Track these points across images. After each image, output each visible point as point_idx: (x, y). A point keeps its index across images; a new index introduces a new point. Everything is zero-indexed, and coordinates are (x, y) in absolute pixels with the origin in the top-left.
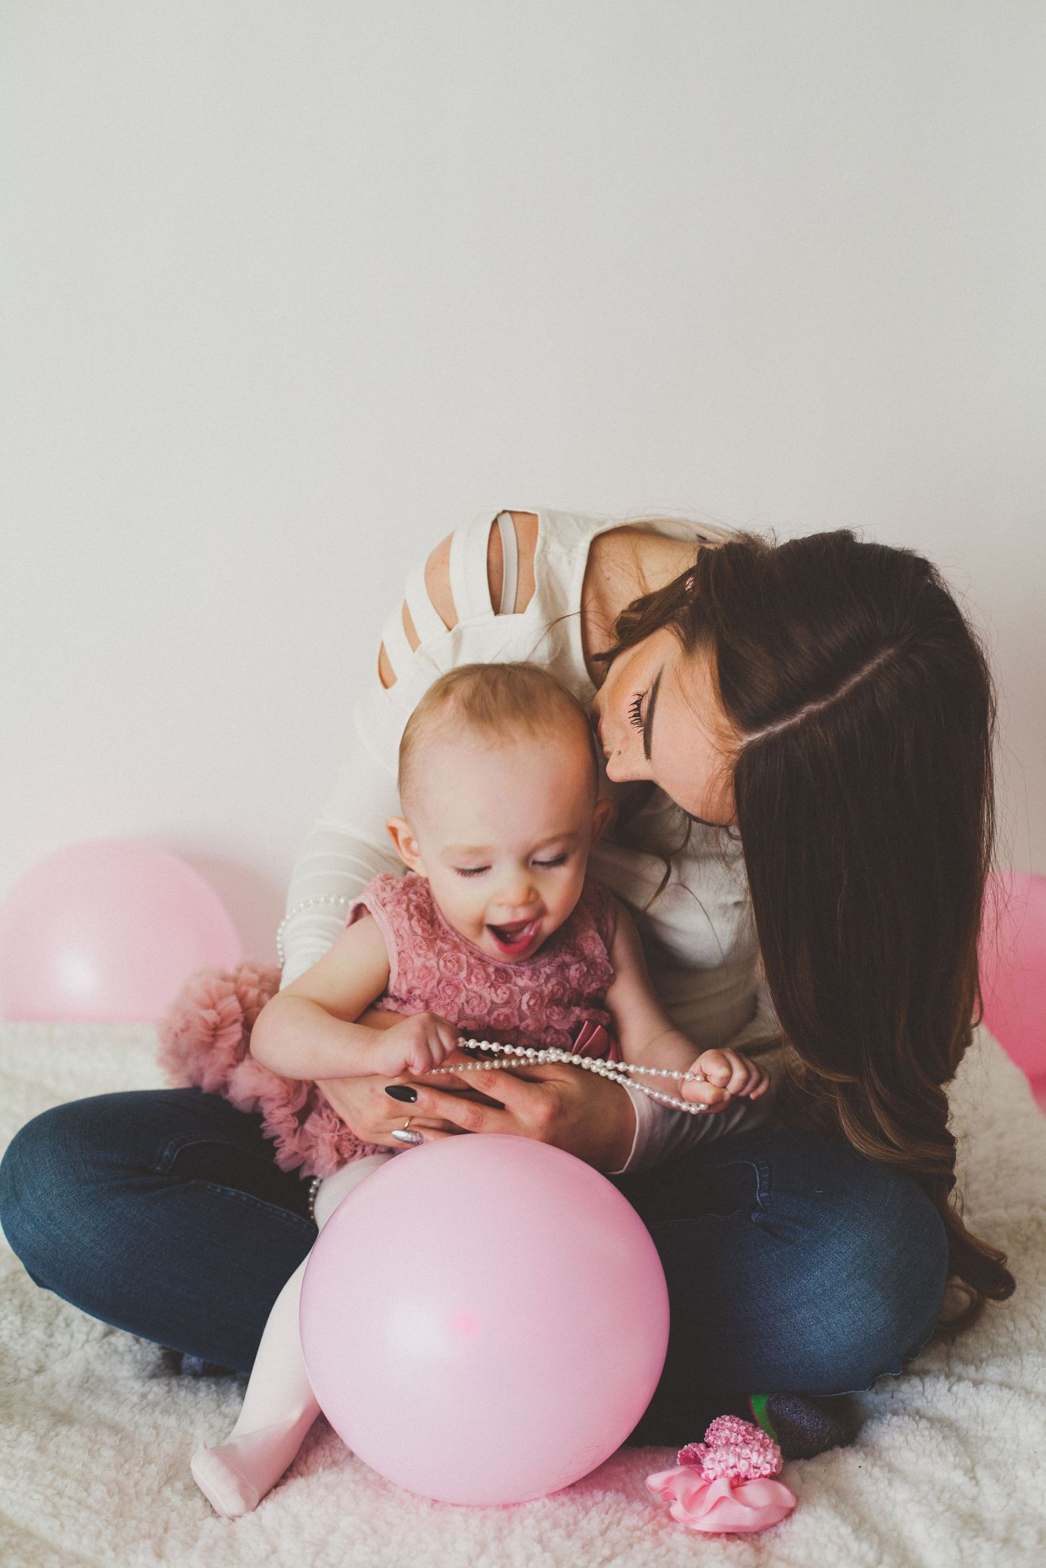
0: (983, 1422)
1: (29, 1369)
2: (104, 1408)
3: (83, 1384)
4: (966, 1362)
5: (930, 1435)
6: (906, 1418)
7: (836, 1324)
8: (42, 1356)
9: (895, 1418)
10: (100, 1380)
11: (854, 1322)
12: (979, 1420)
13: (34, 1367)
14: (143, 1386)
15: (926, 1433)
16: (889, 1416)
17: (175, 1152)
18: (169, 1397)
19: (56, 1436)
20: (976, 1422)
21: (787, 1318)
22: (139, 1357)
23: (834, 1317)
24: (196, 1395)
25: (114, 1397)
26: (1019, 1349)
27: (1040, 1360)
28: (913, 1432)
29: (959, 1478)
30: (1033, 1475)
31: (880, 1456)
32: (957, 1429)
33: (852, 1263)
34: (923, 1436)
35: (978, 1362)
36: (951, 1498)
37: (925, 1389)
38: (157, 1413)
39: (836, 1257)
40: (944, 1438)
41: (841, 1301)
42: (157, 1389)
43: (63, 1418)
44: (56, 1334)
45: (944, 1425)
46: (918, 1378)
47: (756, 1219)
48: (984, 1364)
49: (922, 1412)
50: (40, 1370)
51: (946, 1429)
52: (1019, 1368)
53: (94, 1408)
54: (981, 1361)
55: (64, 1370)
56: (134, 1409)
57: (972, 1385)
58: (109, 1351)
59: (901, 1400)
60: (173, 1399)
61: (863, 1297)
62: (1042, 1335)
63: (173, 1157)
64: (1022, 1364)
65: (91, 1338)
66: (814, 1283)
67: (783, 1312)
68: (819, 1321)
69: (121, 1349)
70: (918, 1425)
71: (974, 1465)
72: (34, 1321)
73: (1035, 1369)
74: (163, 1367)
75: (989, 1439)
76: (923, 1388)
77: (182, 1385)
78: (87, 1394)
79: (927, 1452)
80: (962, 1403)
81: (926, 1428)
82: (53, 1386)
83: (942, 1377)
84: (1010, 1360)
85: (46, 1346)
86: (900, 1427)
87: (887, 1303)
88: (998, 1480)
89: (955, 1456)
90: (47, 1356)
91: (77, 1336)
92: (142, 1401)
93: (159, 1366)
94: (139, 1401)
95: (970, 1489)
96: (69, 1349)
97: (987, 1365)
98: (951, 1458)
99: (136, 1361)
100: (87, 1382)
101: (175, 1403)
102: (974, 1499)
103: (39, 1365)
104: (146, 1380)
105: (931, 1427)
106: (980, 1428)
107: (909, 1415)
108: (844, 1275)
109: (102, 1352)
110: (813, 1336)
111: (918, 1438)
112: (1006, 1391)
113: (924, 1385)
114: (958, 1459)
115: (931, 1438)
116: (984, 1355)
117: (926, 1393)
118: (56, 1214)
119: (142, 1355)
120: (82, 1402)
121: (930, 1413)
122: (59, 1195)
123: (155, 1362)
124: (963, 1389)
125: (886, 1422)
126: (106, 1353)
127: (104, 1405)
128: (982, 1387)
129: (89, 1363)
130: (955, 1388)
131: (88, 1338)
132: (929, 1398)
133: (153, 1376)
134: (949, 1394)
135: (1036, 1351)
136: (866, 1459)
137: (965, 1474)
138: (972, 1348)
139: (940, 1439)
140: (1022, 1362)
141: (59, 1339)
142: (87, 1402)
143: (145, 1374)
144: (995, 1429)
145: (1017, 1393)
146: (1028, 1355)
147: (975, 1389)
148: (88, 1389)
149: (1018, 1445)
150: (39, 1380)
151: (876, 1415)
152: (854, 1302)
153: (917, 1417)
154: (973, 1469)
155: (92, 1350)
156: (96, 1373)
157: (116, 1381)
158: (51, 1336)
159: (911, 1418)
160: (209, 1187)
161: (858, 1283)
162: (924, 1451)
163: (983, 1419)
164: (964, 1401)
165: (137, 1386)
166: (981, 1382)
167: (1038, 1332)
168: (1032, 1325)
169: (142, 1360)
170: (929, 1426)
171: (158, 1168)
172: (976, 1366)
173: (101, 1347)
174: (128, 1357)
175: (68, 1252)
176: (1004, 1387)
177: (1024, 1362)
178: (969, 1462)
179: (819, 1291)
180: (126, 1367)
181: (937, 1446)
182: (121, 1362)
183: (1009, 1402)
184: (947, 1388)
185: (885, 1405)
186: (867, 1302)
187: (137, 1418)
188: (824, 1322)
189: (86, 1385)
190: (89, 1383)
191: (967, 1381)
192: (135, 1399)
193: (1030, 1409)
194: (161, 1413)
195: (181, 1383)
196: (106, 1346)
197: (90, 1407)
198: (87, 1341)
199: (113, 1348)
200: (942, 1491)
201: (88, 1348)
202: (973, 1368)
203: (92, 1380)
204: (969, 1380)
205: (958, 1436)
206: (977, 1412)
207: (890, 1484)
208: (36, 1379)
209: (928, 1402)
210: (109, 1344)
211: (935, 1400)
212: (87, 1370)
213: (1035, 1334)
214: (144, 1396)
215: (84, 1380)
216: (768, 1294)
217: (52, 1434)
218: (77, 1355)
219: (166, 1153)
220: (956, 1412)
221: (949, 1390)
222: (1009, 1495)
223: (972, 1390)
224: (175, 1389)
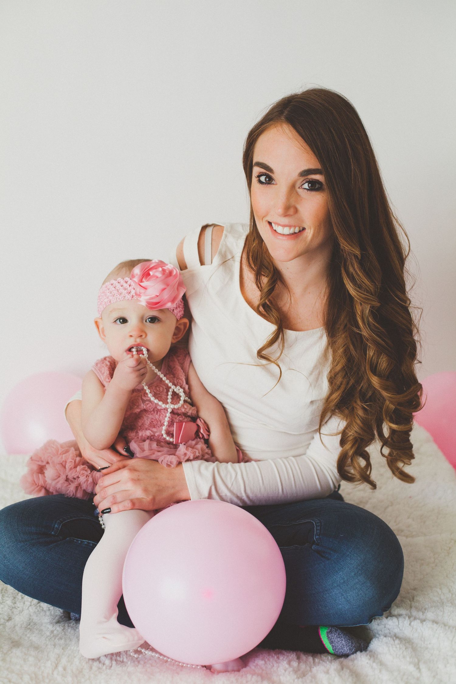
0: (424, 640)
1: (4, 619)
2: (34, 638)
3: (27, 626)
4: (418, 609)
5: (400, 647)
6: (390, 638)
7: (350, 596)
8: (10, 612)
9: (385, 639)
10: (35, 624)
11: (358, 595)
12: (423, 639)
13: (6, 618)
14: (53, 627)
15: (398, 646)
16: (382, 637)
17: (60, 525)
18: (63, 632)
19: (11, 653)
20: (421, 640)
21: (328, 593)
22: (53, 613)
23: (349, 593)
24: (75, 630)
25: (40, 633)
26: (443, 603)
27: (452, 609)
28: (392, 645)
29: (411, 668)
30: (446, 667)
31: (377, 658)
32: (413, 643)
33: (356, 568)
34: (396, 648)
35: (423, 610)
36: (407, 678)
37: (399, 624)
38: (56, 639)
39: (349, 566)
40: (406, 649)
41: (352, 586)
42: (58, 628)
43: (16, 644)
44: (17, 602)
45: (406, 641)
46: (396, 618)
47: (314, 548)
48: (426, 612)
49: (397, 635)
50: (10, 619)
51: (407, 644)
52: (442, 613)
53: (30, 638)
54: (425, 609)
55: (20, 619)
56: (47, 639)
57: (420, 622)
58: (40, 610)
59: (388, 629)
60: (65, 633)
61: (362, 584)
62: (454, 596)
63: (59, 527)
64: (444, 611)
65: (32, 604)
66: (340, 578)
67: (326, 591)
68: (343, 595)
69: (45, 609)
70: (395, 642)
71: (419, 661)
72: (8, 597)
73: (449, 614)
74: (63, 617)
75: (427, 648)
76: (399, 623)
77: (70, 626)
78: (28, 631)
79: (398, 656)
80: (415, 631)
81: (398, 644)
82: (14, 627)
83: (407, 618)
84: (438, 609)
85: (12, 608)
86: (386, 643)
87: (373, 586)
88: (429, 670)
89: (410, 658)
90: (13, 612)
91: (26, 603)
92: (51, 634)
93: (61, 617)
94: (50, 634)
95: (416, 674)
96: (23, 609)
97: (427, 612)
98: (408, 659)
99: (51, 615)
100: (29, 625)
101: (65, 634)
102: (418, 679)
103: (9, 617)
104: (55, 624)
105: (401, 643)
106: (423, 643)
107: (391, 637)
108: (353, 574)
109: (37, 610)
110: (340, 601)
111: (394, 649)
112: (435, 625)
113: (399, 621)
114: (411, 660)
115: (400, 649)
116: (427, 606)
117: (399, 626)
118: (7, 556)
119: (54, 612)
120: (26, 635)
121: (401, 635)
122: (8, 547)
123: (59, 615)
124: (416, 624)
125: (380, 640)
126: (38, 611)
127: (35, 636)
128: (424, 623)
129: (30, 616)
130: (412, 623)
131: (31, 604)
132: (401, 628)
133: (58, 622)
134: (410, 626)
135: (450, 605)
136: (370, 659)
137: (415, 666)
138: (421, 603)
139: (404, 649)
140: (444, 610)
141: (18, 604)
142: (28, 635)
143: (55, 621)
144: (430, 643)
145: (440, 626)
146: (446, 606)
147: (422, 624)
148: (29, 628)
149: (440, 651)
150: (9, 624)
151: (377, 636)
152: (357, 586)
153: (395, 638)
154: (418, 664)
155: (32, 610)
156: (34, 621)
157: (42, 625)
158: (15, 603)
159: (392, 639)
160: (75, 541)
161: (359, 578)
162: (397, 655)
163: (424, 638)
164: (416, 630)
165: (50, 627)
166: (424, 621)
167: (452, 595)
168: (450, 591)
169: (54, 614)
170: (399, 642)
171: (53, 533)
172: (423, 612)
173: (36, 608)
174: (48, 613)
175: (13, 572)
176: (434, 623)
177: (445, 610)
178: (416, 660)
179: (342, 581)
180: (47, 618)
181: (403, 652)
182: (44, 616)
183: (436, 630)
184: (409, 623)
185: (382, 631)
186: (364, 586)
187: (48, 642)
188: (345, 595)
189: (28, 627)
190: (30, 626)
191: (418, 620)
192: (48, 634)
193: (446, 634)
194: (58, 639)
195: (70, 625)
196: (38, 608)
197: (29, 637)
198: (31, 605)
199: (41, 608)
200: (404, 674)
201: (30, 609)
202: (421, 613)
203: (32, 624)
204: (419, 620)
205: (412, 648)
206: (422, 635)
207: (380, 671)
208: (7, 624)
209: (400, 630)
210: (40, 606)
211: (403, 629)
212: (30, 619)
213: (451, 595)
214: (52, 632)
215: (28, 624)
216: (319, 583)
217: (10, 652)
218: (26, 612)
219: (56, 526)
220: (413, 635)
221: (410, 624)
222: (434, 677)
223: (420, 625)
224: (67, 628)
